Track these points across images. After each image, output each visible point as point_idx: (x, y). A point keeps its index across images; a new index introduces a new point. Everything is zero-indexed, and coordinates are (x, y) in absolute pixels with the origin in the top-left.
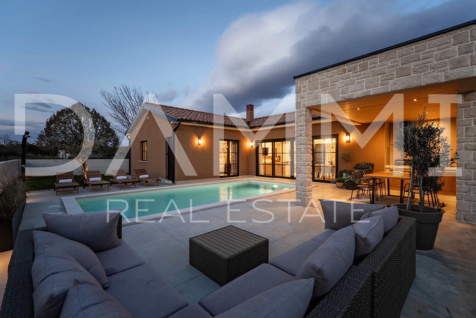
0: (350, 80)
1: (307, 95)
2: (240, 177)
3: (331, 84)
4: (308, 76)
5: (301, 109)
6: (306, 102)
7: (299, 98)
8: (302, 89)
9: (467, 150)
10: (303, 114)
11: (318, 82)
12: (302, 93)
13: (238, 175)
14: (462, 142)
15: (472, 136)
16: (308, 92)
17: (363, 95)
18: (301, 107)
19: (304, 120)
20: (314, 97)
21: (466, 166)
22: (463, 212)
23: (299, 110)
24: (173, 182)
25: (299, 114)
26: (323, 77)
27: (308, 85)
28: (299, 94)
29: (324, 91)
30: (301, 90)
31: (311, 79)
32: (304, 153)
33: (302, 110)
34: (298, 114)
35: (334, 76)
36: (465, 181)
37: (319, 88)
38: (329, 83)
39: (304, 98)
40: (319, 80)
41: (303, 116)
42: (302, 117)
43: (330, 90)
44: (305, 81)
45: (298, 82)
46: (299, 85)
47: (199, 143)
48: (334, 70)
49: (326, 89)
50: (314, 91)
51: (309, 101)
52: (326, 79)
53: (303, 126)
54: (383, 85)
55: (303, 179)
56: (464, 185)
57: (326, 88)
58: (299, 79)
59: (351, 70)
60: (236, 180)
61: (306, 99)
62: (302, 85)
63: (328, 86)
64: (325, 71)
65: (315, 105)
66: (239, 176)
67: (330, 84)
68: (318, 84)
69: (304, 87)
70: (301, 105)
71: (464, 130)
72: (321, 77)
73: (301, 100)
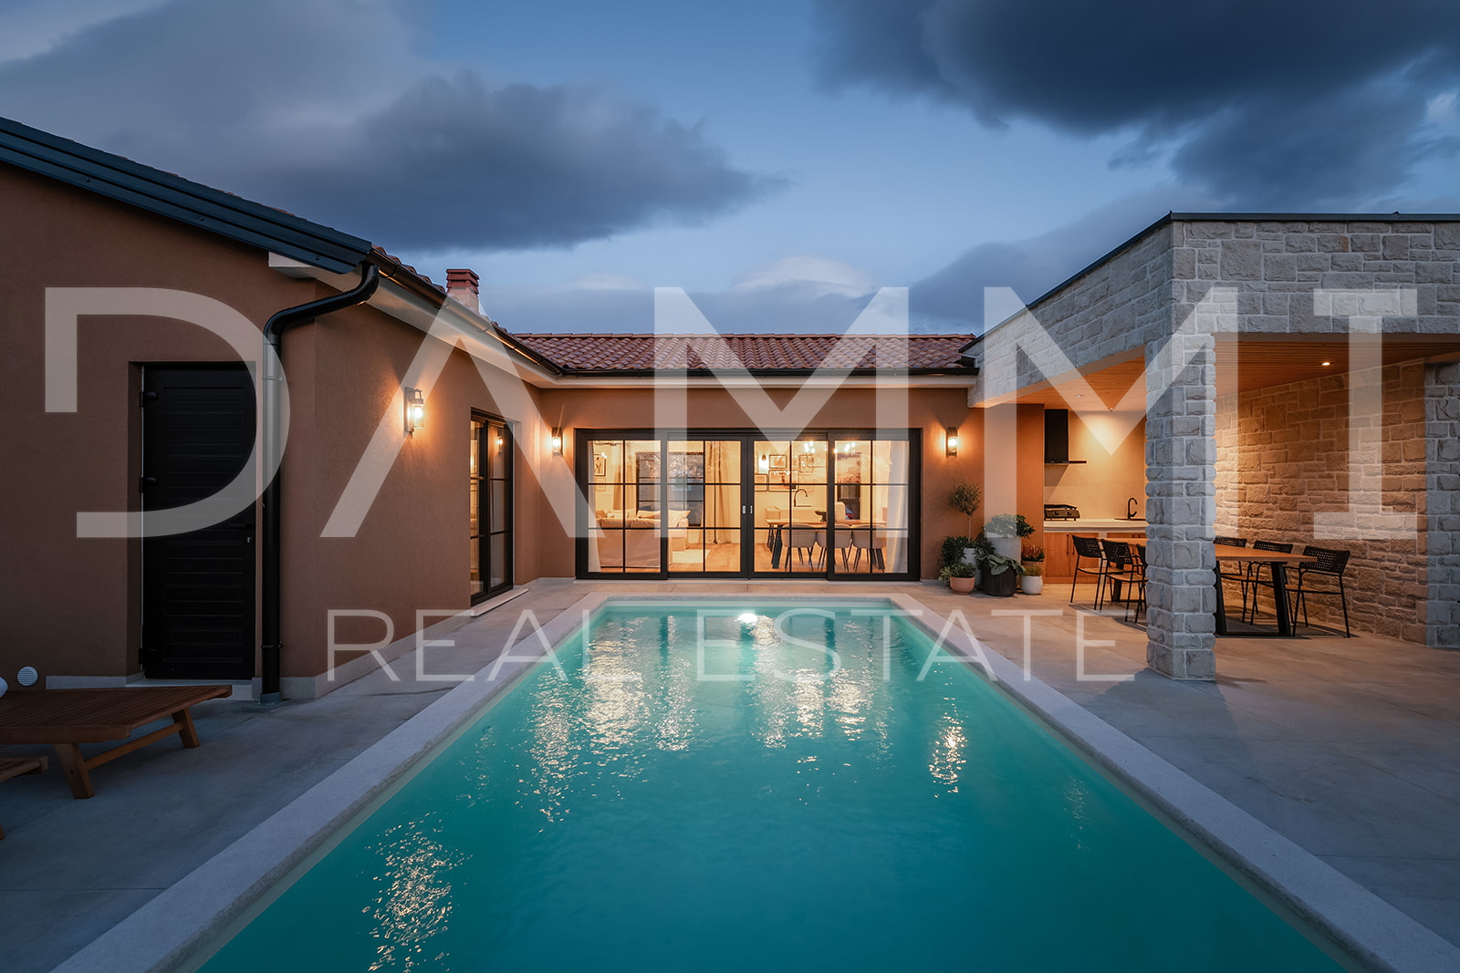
0: (1361, 276)
3: (1301, 275)
4: (1222, 227)
7: (1187, 293)
8: (1198, 264)
9: (1442, 489)
11: (1259, 256)
14: (1434, 472)
15: (1449, 461)
16: (1221, 279)
17: (1399, 331)
20: (1242, 301)
21: (1441, 524)
22: (1435, 626)
26: (1277, 244)
27: (1220, 255)
28: (1186, 281)
29: (1279, 290)
30: (1193, 268)
31: (1234, 239)
35: (1310, 251)
36: (1438, 557)
37: (1263, 277)
38: (1297, 268)
40: (1261, 249)
43: (1298, 293)
44: (1208, 241)
45: (1184, 234)
46: (1188, 246)
48: (1311, 231)
49: (1284, 285)
50: (1245, 283)
52: (1284, 254)
54: (1445, 313)
56: (1438, 567)
57: (1287, 282)
58: (1185, 224)
59: (1365, 249)
62: (1198, 250)
63: (1292, 279)
64: (1283, 227)
67: (1297, 272)
68: (1256, 263)
69: (1210, 260)
71: (1436, 444)
72: (1270, 244)
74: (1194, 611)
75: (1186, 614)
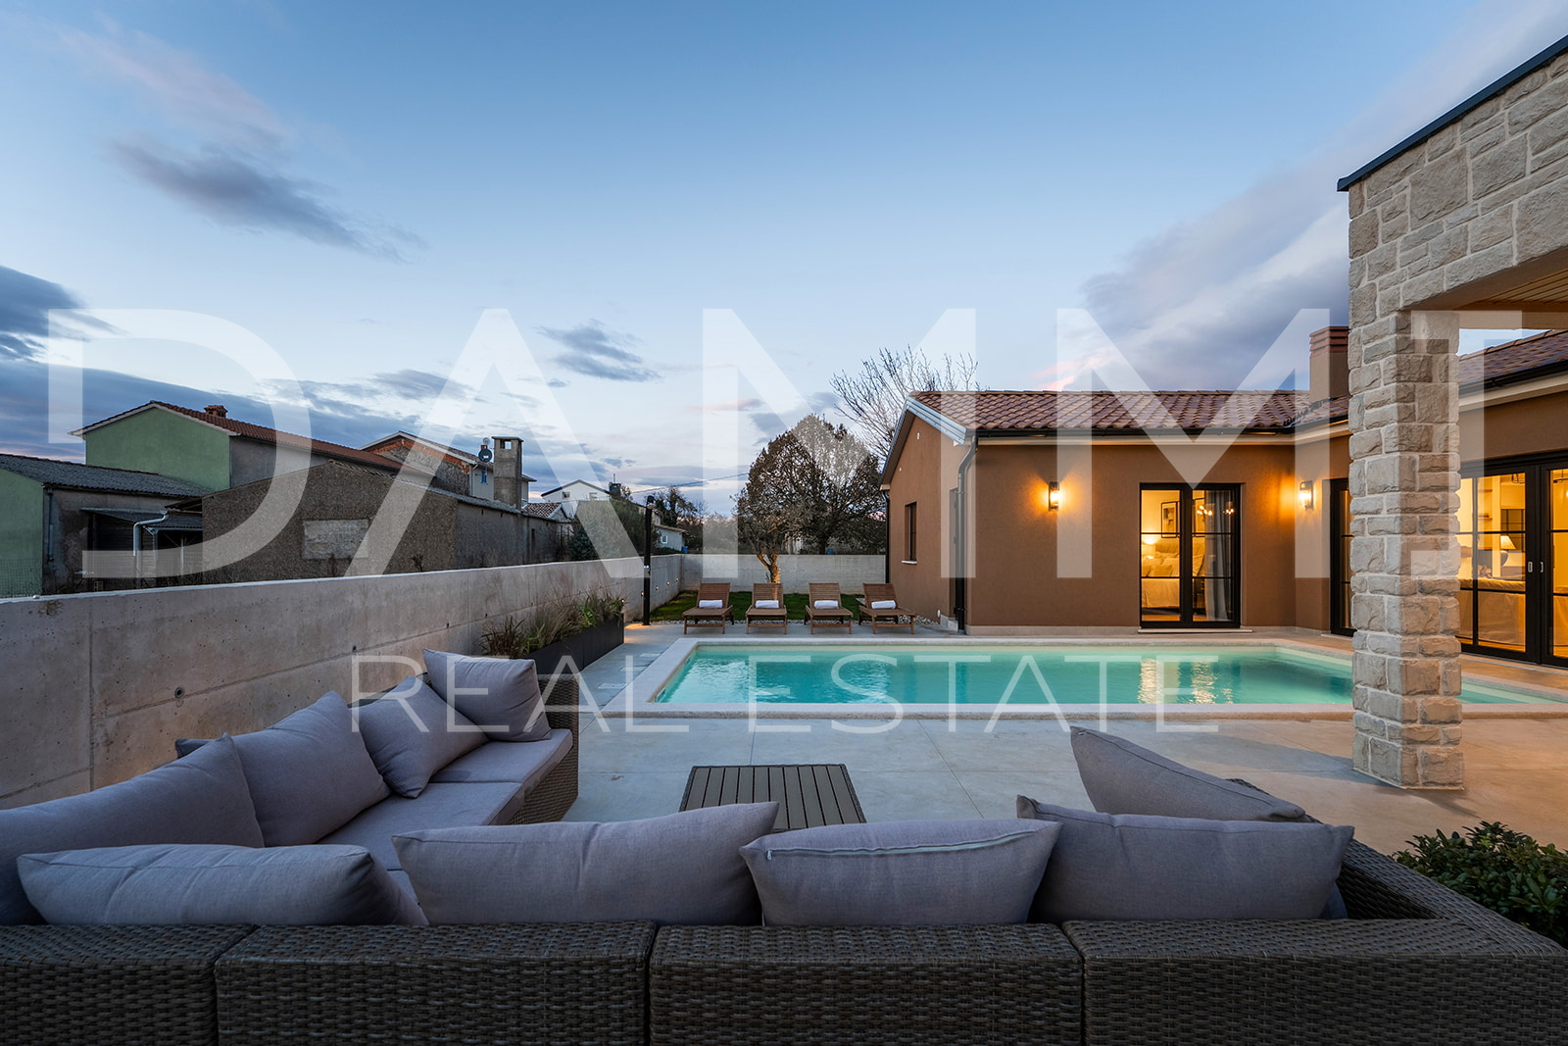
1: (1407, 249)
2: (1243, 629)
3: (1538, 159)
4: (1412, 156)
5: (1380, 320)
6: (1402, 285)
7: (1367, 273)
8: (1381, 224)
10: (1386, 343)
11: (1465, 169)
12: (1381, 245)
13: (1234, 622)
16: (1409, 233)
18: (1378, 314)
19: (1391, 373)
20: (1438, 250)
23: (1365, 331)
24: (962, 626)
25: (1369, 346)
26: (1492, 135)
27: (1408, 198)
28: (1366, 255)
29: (1496, 205)
30: (1374, 235)
31: (1427, 164)
32: (1389, 533)
33: (1381, 324)
34: (1364, 348)
35: (1554, 110)
37: (1470, 198)
38: (1529, 152)
39: (1392, 267)
40: (1468, 156)
41: (1385, 355)
42: (1382, 362)
43: (1533, 193)
44: (1394, 187)
45: (1362, 197)
46: (1366, 210)
47: (1052, 501)
48: (1556, 75)
49: (1506, 193)
50: (1443, 220)
51: (1414, 275)
52: (1506, 143)
53: (1384, 403)
55: (1388, 657)
57: (1512, 185)
58: (1365, 185)
60: (1210, 641)
61: (1399, 269)
62: (1379, 208)
63: (1522, 175)
64: (1502, 100)
65: (1445, 288)
66: (1238, 627)
67: (1530, 158)
68: (1460, 181)
69: (1391, 215)
70: (1377, 303)
72: (1481, 140)
73: (1376, 281)
74: (1378, 687)
75: (1371, 690)
